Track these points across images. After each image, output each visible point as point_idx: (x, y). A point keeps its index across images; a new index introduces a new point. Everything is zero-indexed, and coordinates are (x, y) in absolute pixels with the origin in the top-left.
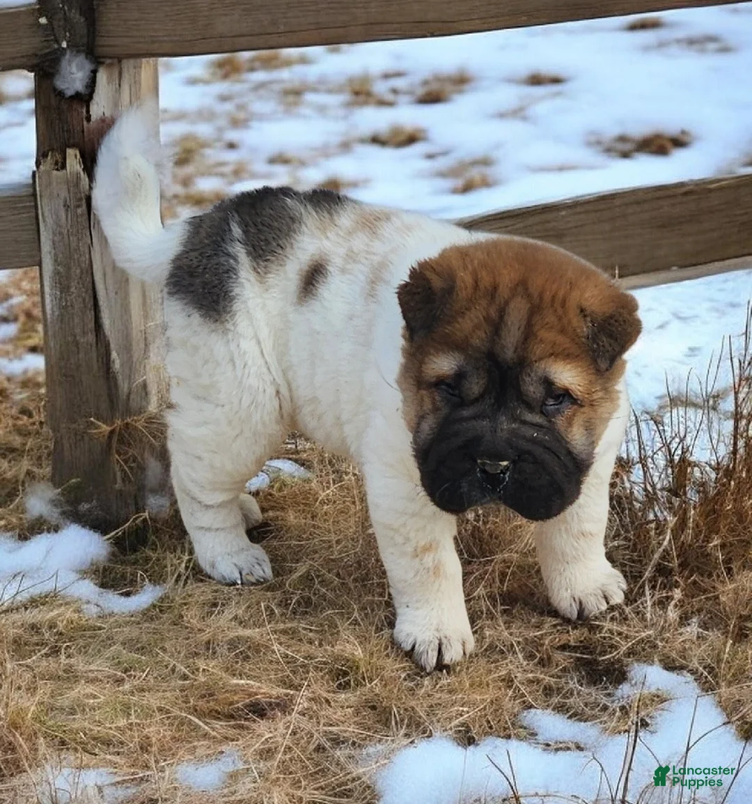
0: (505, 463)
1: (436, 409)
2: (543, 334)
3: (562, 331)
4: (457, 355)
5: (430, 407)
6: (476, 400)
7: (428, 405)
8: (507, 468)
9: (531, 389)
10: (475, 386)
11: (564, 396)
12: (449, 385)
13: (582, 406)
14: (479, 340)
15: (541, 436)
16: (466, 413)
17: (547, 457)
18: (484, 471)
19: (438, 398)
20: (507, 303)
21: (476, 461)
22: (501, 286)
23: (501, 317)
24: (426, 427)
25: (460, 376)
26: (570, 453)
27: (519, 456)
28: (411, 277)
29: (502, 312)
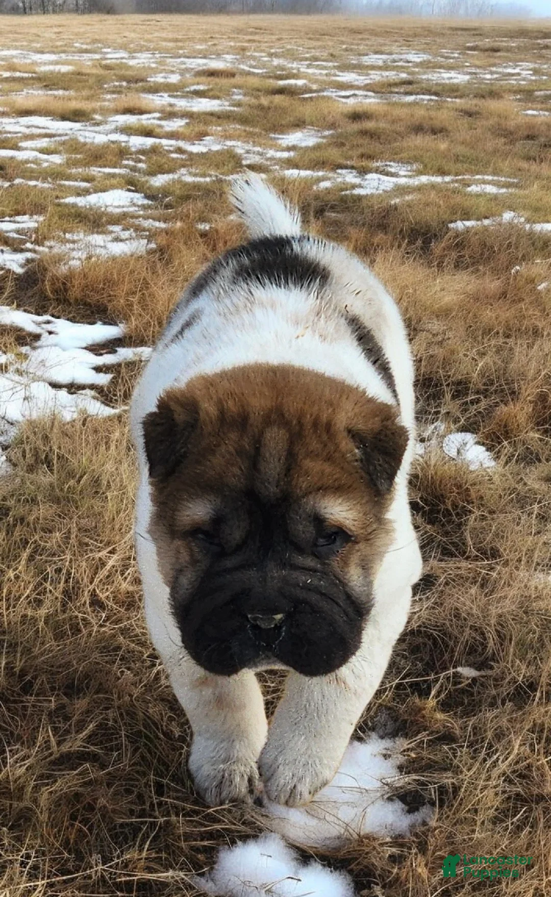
0: (279, 617)
1: (194, 562)
2: (308, 464)
3: (329, 459)
4: (212, 498)
5: (187, 558)
6: (239, 548)
7: (185, 557)
8: (282, 621)
9: (300, 527)
10: (235, 533)
11: (336, 533)
12: (205, 533)
13: (357, 543)
14: (235, 476)
15: (316, 582)
16: (229, 563)
17: (325, 605)
18: (256, 627)
19: (196, 550)
20: (262, 433)
21: (247, 617)
22: (252, 415)
23: (257, 450)
24: (185, 581)
25: (218, 520)
26: (349, 597)
27: (295, 607)
28: (159, 407)
29: (258, 444)
